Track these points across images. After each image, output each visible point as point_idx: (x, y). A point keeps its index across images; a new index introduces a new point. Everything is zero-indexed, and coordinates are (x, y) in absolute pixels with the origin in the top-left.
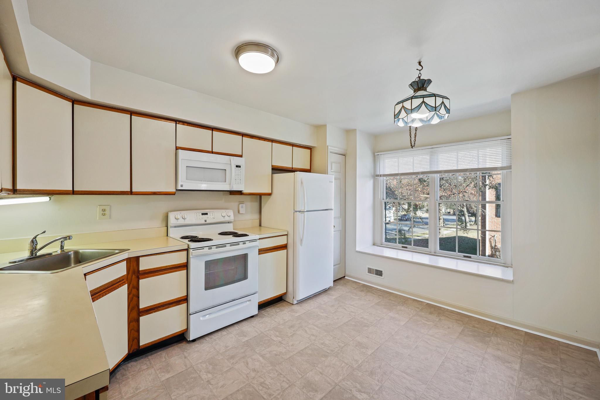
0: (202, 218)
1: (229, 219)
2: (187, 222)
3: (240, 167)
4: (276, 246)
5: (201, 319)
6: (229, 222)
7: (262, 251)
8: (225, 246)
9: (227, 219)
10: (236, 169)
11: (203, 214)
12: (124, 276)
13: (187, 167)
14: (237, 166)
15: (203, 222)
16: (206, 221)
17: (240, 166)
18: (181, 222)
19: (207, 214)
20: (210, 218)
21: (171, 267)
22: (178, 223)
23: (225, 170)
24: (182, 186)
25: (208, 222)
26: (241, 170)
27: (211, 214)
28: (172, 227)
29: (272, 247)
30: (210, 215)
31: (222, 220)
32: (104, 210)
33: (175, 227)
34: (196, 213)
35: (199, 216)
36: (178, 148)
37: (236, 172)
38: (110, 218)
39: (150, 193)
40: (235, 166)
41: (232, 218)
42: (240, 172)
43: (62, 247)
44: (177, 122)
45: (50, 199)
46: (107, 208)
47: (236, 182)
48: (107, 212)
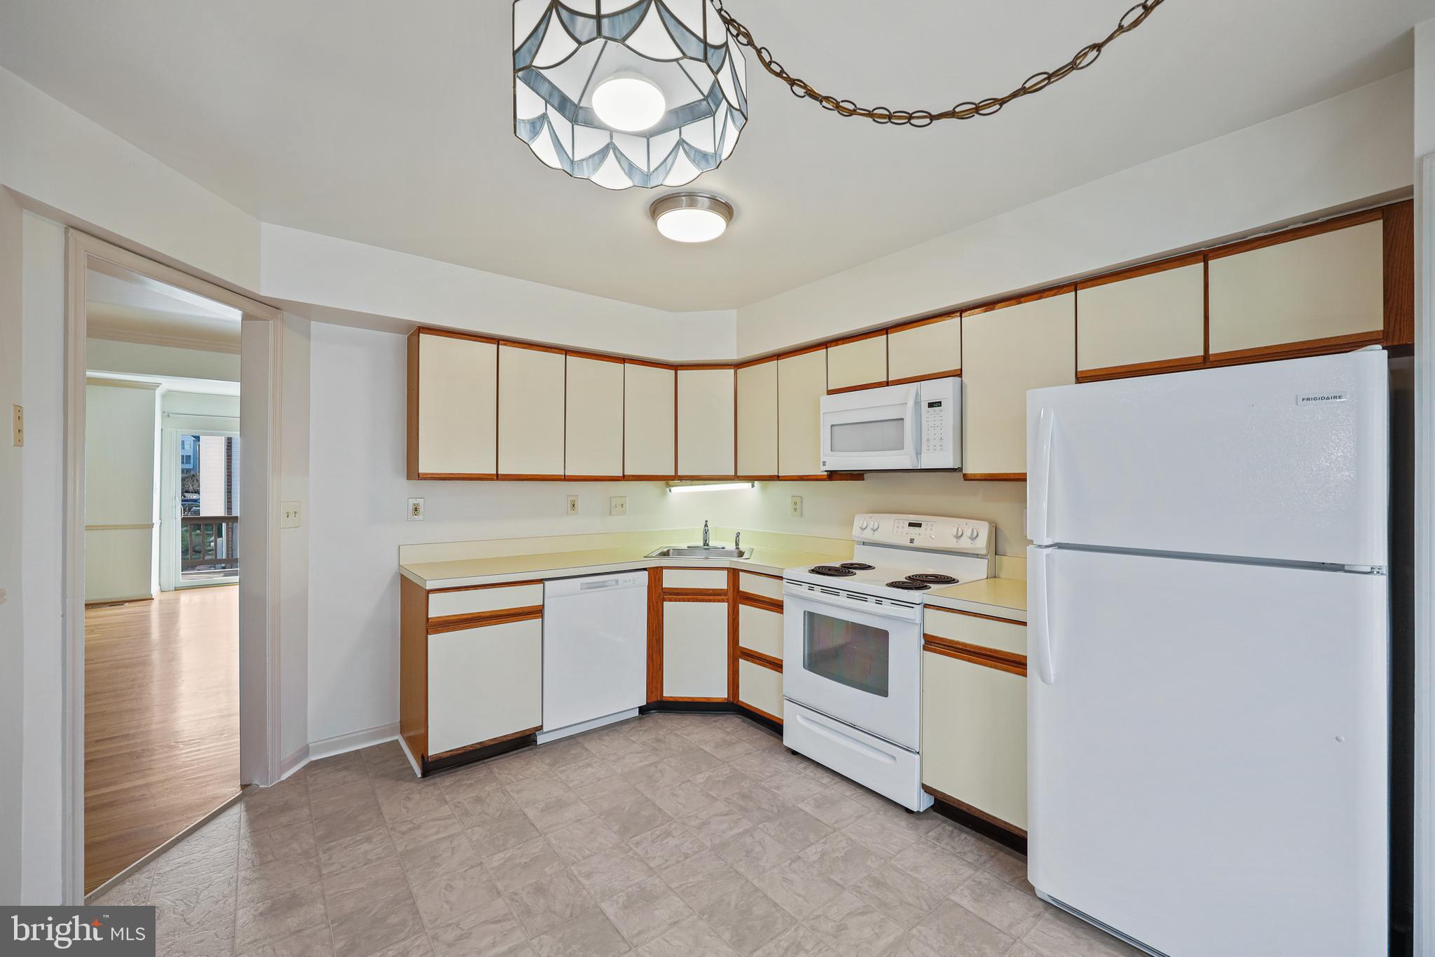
0: (908, 534)
1: (971, 546)
2: (878, 537)
3: (939, 404)
4: (990, 650)
5: (800, 720)
6: (974, 555)
7: (932, 643)
9: (965, 544)
10: (928, 412)
11: (911, 525)
12: (723, 591)
13: (832, 426)
14: (931, 405)
15: (907, 543)
16: (912, 541)
17: (940, 402)
18: (868, 535)
19: (919, 525)
20: (921, 537)
21: (769, 601)
22: (863, 536)
23: (902, 419)
25: (916, 544)
26: (942, 413)
27: (929, 527)
28: (859, 543)
29: (971, 646)
30: (926, 529)
31: (952, 544)
32: (795, 503)
33: (864, 544)
34: (898, 521)
35: (903, 527)
36: (830, 392)
37: (928, 419)
38: (802, 515)
39: (795, 478)
40: (925, 405)
41: (981, 544)
42: (941, 418)
43: (737, 544)
44: (828, 345)
45: (753, 486)
46: (798, 500)
47: (928, 446)
48: (798, 506)
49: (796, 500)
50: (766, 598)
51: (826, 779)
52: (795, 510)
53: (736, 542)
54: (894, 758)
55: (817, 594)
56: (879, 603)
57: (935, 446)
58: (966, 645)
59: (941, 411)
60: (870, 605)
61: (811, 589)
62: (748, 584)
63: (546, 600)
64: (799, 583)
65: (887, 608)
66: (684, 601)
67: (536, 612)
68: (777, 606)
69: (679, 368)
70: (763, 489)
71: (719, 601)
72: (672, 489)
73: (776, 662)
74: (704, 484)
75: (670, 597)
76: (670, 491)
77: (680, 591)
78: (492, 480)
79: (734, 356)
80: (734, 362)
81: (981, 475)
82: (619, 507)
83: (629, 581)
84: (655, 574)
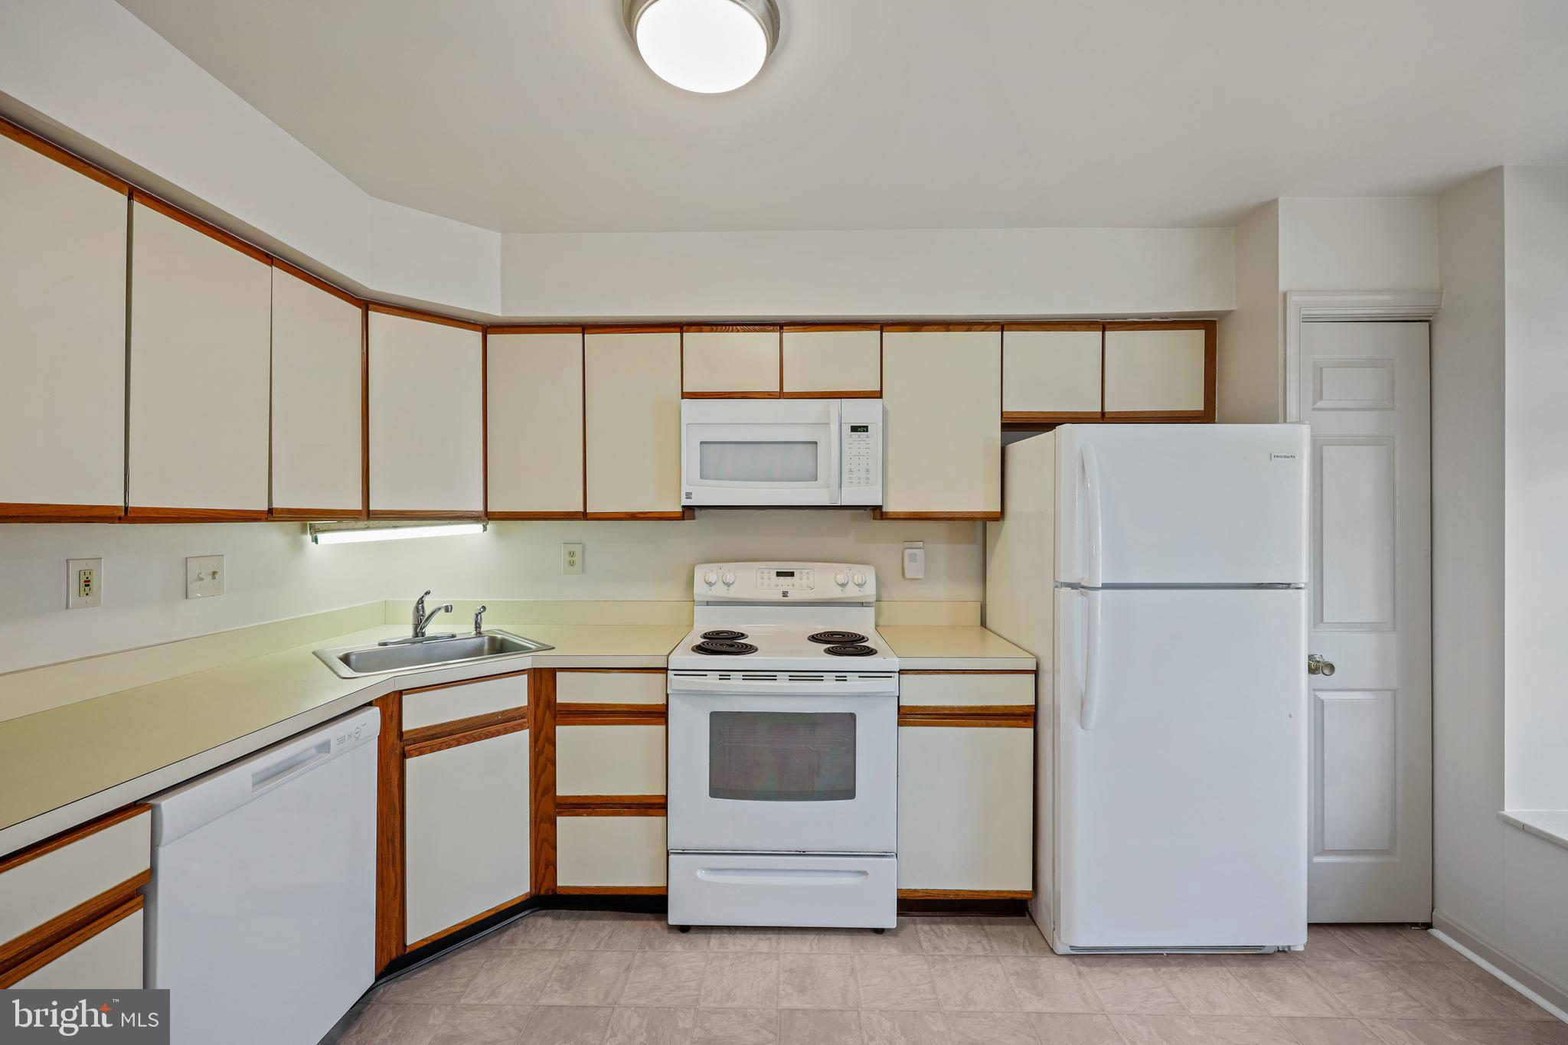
0: (777, 586)
1: (860, 594)
2: (734, 593)
3: (865, 429)
4: (981, 708)
5: (701, 874)
6: (862, 604)
7: (911, 716)
8: (774, 679)
9: (852, 592)
10: (851, 437)
11: (779, 574)
12: (520, 710)
13: (701, 443)
14: (854, 429)
15: (780, 598)
16: (785, 594)
17: (867, 427)
18: (719, 592)
19: (792, 574)
20: (797, 588)
21: (626, 709)
22: (710, 593)
23: (816, 443)
24: (688, 496)
25: (791, 597)
26: (868, 440)
27: (805, 577)
28: (701, 603)
29: (959, 708)
30: (801, 579)
31: (837, 594)
32: (572, 554)
33: (708, 603)
34: (760, 571)
35: (769, 578)
36: (685, 395)
37: (850, 446)
38: (583, 571)
39: (622, 516)
40: (847, 429)
41: (870, 591)
42: (867, 446)
43: (478, 626)
44: (685, 328)
45: (485, 529)
46: (577, 549)
47: (851, 478)
48: (577, 559)
49: (572, 548)
50: (620, 705)
51: (763, 943)
52: (572, 563)
53: (476, 622)
54: (865, 873)
55: (736, 683)
56: (842, 679)
57: (859, 478)
58: (953, 708)
59: (867, 437)
60: (829, 685)
61: (727, 677)
62: (569, 690)
63: (162, 852)
64: (697, 672)
65: (854, 684)
66: (449, 746)
68: (658, 715)
69: (370, 306)
71: (514, 730)
72: (320, 536)
73: (645, 801)
74: (395, 527)
75: (418, 745)
76: (316, 540)
77: (438, 730)
79: (495, 310)
80: (481, 319)
81: (905, 513)
82: (208, 579)
83: (350, 736)
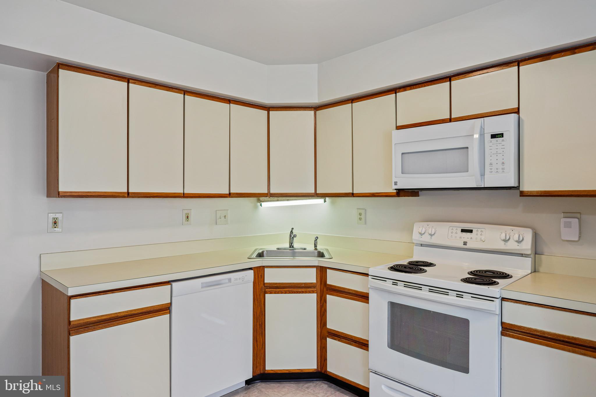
0: (461, 238)
1: (518, 248)
2: (435, 240)
3: (502, 135)
5: (384, 389)
6: (522, 255)
7: (509, 330)
8: (420, 289)
9: (512, 246)
10: (491, 142)
11: (463, 231)
12: (312, 284)
13: (403, 154)
14: (493, 136)
15: (461, 245)
16: (465, 243)
17: (502, 134)
18: (426, 239)
19: (471, 231)
20: (473, 240)
21: (354, 292)
22: (421, 239)
23: (467, 148)
24: (396, 183)
25: (469, 246)
26: (503, 143)
27: (479, 233)
28: (417, 245)
30: (477, 235)
31: (501, 246)
32: (360, 214)
33: (422, 245)
34: (451, 228)
35: (456, 233)
36: (398, 128)
37: (491, 148)
38: (366, 223)
39: (368, 195)
40: (488, 137)
41: (527, 246)
42: (503, 147)
43: (315, 246)
44: (397, 91)
45: (325, 201)
46: (363, 212)
47: (491, 169)
48: (363, 217)
49: (361, 211)
50: (351, 290)
52: (360, 219)
53: (315, 244)
55: (400, 288)
56: (460, 296)
57: (497, 169)
58: (544, 332)
59: (503, 141)
60: (452, 298)
61: (395, 284)
62: (333, 278)
63: (173, 298)
64: (384, 279)
65: (467, 301)
66: (282, 293)
67: (166, 309)
68: (364, 297)
69: (270, 109)
70: (332, 203)
71: (310, 292)
72: (263, 204)
73: (361, 341)
74: (288, 200)
75: (271, 290)
76: (261, 205)
77: (278, 285)
78: (124, 197)
79: (315, 100)
80: (314, 105)
81: (537, 192)
82: (223, 218)
83: (240, 279)
84: (259, 272)
